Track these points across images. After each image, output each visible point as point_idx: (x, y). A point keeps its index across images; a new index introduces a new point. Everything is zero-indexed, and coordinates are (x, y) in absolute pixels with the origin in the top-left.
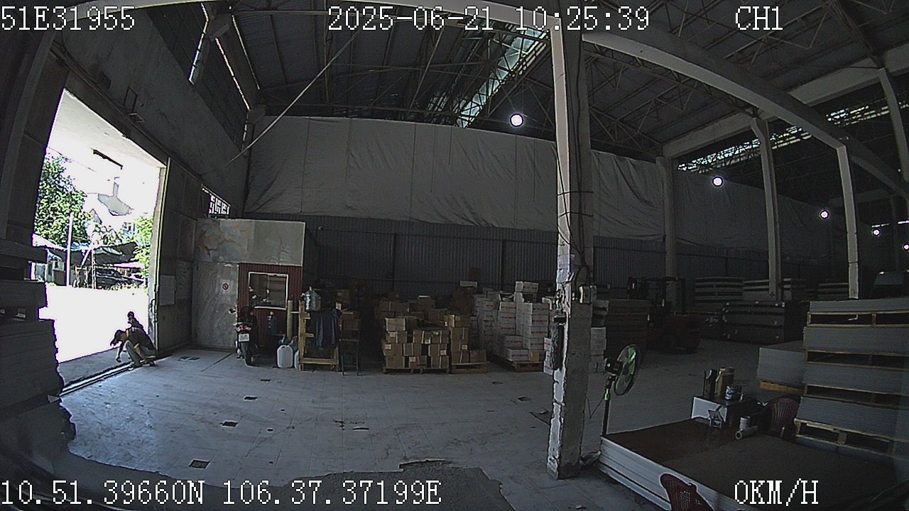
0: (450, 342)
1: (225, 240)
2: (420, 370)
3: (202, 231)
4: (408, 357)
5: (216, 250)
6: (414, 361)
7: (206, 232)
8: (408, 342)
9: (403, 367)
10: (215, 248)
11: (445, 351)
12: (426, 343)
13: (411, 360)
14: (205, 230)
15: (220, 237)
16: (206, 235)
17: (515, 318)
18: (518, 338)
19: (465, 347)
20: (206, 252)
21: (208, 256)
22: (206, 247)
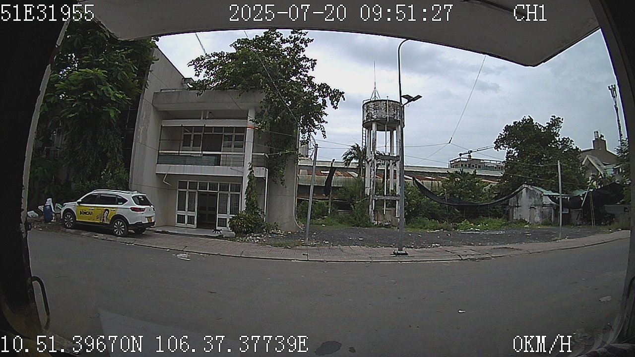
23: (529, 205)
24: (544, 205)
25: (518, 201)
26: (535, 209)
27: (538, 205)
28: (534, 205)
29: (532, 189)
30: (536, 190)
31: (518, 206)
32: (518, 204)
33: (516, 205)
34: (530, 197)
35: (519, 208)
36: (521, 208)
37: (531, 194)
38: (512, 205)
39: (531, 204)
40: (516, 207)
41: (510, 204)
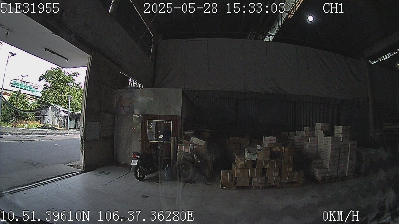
0: (281, 166)
1: (133, 101)
2: (259, 187)
3: (120, 96)
4: (252, 178)
5: (128, 107)
6: (257, 180)
7: (122, 97)
8: (252, 168)
9: (248, 185)
10: (128, 106)
11: (278, 173)
12: (265, 168)
13: (255, 180)
14: (121, 96)
15: (130, 99)
16: (123, 98)
17: (317, 147)
18: (320, 161)
19: (291, 170)
20: (122, 108)
21: (123, 110)
22: (122, 106)
23: (52, 116)
24: (61, 116)
25: (46, 112)
26: (56, 118)
27: (57, 116)
28: (56, 116)
29: (55, 106)
30: (57, 108)
31: (46, 116)
32: (46, 114)
33: (45, 115)
34: (53, 111)
35: (47, 117)
36: (48, 117)
37: (54, 109)
38: (43, 115)
39: (53, 115)
40: (45, 116)
41: (42, 114)
